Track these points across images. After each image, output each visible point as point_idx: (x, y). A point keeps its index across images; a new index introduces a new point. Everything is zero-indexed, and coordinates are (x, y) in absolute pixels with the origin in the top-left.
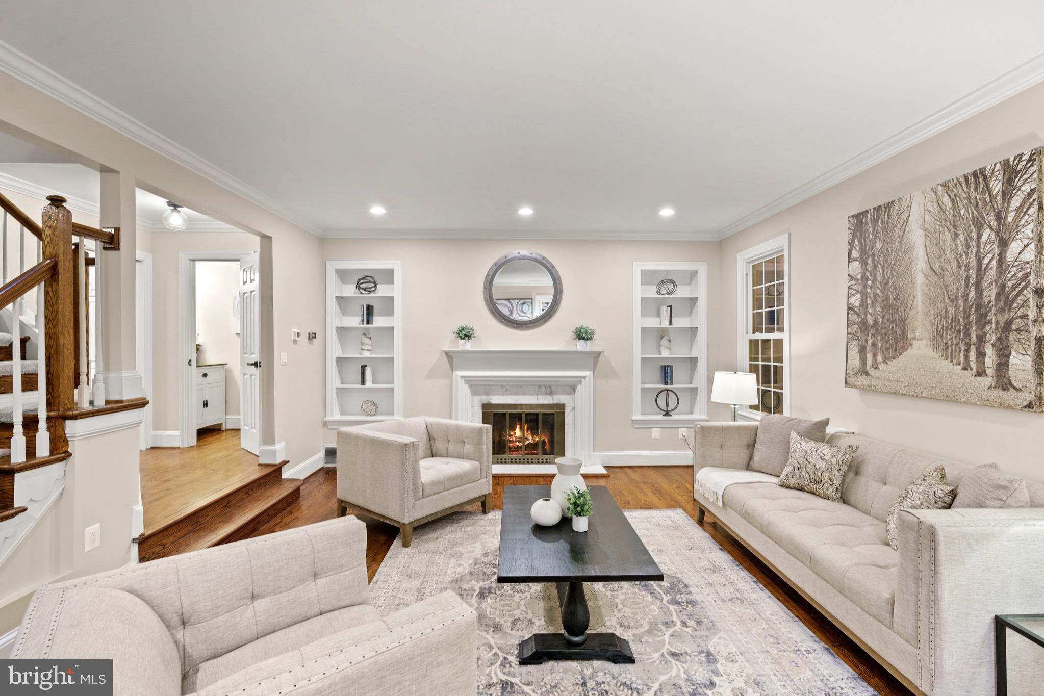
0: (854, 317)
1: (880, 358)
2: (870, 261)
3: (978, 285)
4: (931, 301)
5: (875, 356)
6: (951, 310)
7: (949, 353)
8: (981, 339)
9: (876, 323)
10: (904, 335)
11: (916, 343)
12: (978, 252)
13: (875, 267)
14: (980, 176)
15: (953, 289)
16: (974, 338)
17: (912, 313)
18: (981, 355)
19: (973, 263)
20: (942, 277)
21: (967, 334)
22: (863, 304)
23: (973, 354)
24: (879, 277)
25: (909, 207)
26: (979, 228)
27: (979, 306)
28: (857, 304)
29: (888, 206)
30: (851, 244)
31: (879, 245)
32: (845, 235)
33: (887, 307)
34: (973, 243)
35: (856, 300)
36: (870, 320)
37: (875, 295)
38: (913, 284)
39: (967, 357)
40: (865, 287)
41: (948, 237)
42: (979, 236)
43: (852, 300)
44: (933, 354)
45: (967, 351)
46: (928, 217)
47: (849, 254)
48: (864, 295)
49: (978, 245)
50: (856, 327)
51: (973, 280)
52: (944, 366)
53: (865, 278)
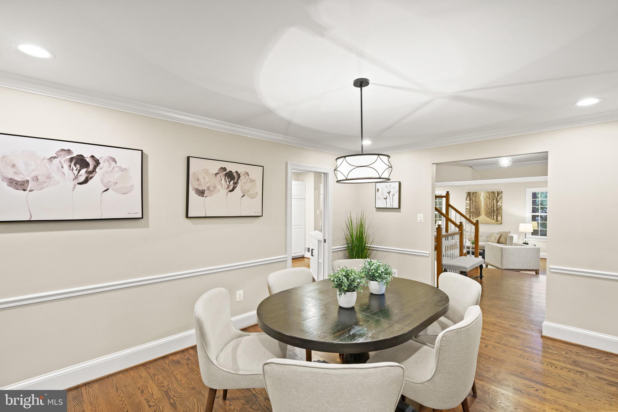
0: (467, 210)
1: (474, 217)
2: (472, 201)
3: (493, 207)
4: (485, 209)
5: (473, 217)
6: (489, 211)
7: (488, 217)
8: (494, 215)
9: (473, 212)
10: (479, 214)
11: (482, 215)
12: (493, 203)
13: (473, 202)
14: (493, 192)
15: (489, 207)
16: (492, 215)
17: (481, 210)
18: (494, 217)
19: (492, 204)
20: (487, 206)
21: (491, 214)
22: (470, 208)
23: (492, 217)
24: (474, 204)
25: (481, 194)
26: (493, 200)
27: (493, 210)
28: (469, 208)
29: (476, 193)
30: (467, 198)
31: (474, 199)
32: (465, 195)
33: (476, 209)
34: (492, 202)
35: (468, 207)
36: (472, 211)
37: (473, 207)
38: (481, 206)
39: (491, 217)
40: (470, 205)
41: (488, 200)
42: (493, 201)
43: (467, 207)
44: (485, 217)
45: (491, 216)
46: (484, 196)
47: (466, 199)
48: (470, 207)
49: (493, 202)
50: (468, 212)
51: (492, 207)
52: (487, 219)
53: (470, 204)
